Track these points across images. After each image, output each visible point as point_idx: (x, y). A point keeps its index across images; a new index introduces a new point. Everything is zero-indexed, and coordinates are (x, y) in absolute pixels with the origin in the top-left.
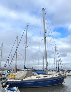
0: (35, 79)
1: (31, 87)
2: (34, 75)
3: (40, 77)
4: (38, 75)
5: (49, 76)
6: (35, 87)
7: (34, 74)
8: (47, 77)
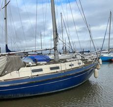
0: (30, 75)
1: (20, 96)
2: (25, 65)
3: (41, 70)
4: (37, 65)
5: (64, 67)
6: (29, 95)
7: (25, 63)
8: (58, 68)
